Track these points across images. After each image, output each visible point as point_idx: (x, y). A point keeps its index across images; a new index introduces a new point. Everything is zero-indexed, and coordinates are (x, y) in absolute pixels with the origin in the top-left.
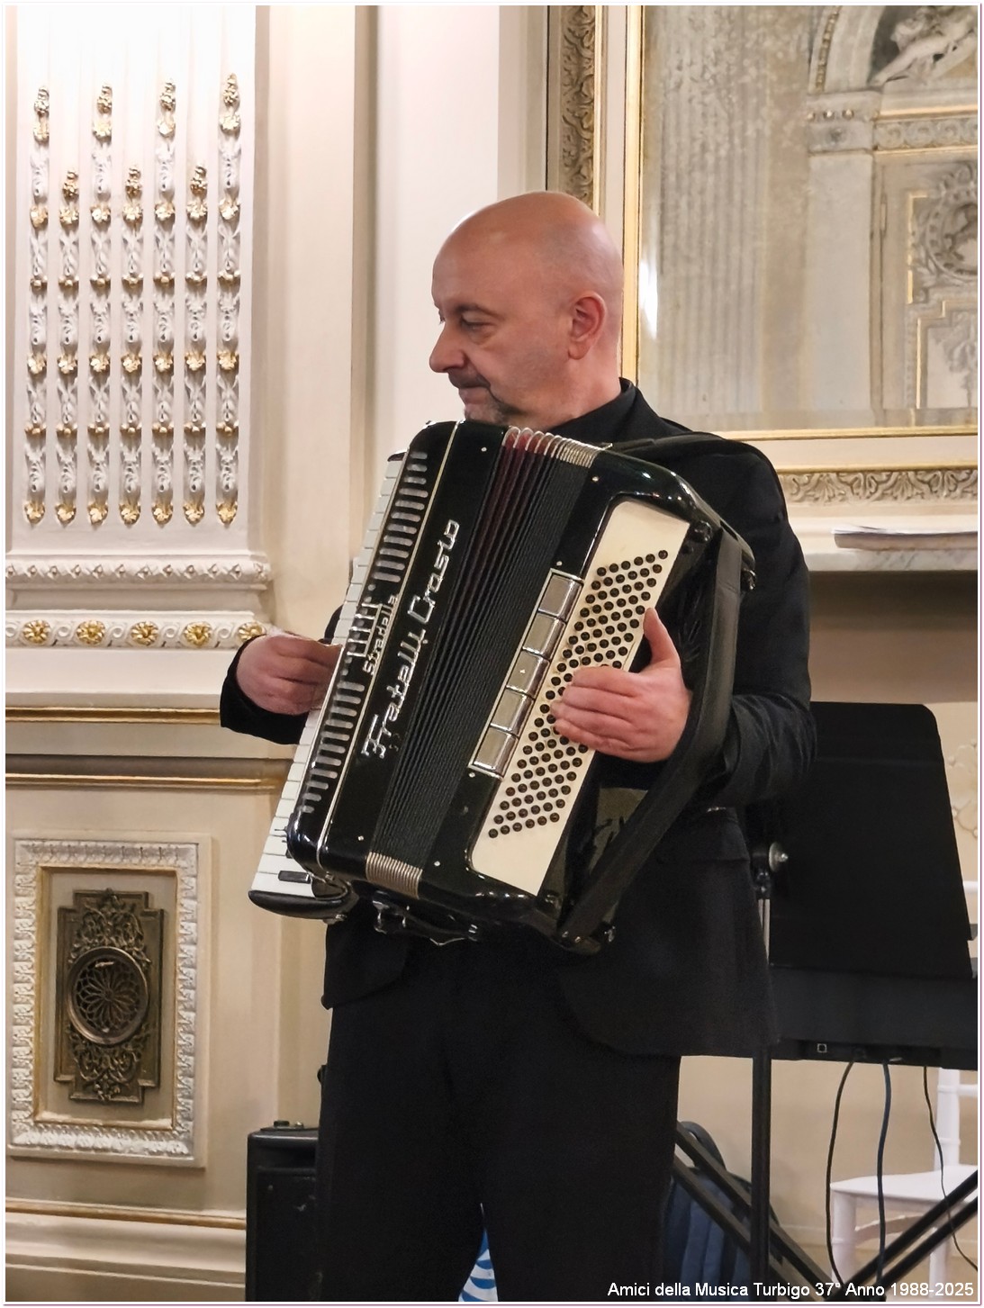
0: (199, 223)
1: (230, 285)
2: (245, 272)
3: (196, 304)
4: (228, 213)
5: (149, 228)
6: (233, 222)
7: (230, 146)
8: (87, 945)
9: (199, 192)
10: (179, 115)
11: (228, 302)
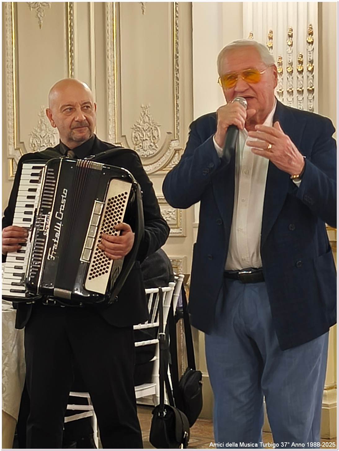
0: (301, 72)
1: (311, 91)
2: (316, 88)
3: (300, 98)
4: (310, 69)
6: (312, 71)
7: (310, 48)
9: (301, 63)
10: (294, 39)
11: (311, 97)
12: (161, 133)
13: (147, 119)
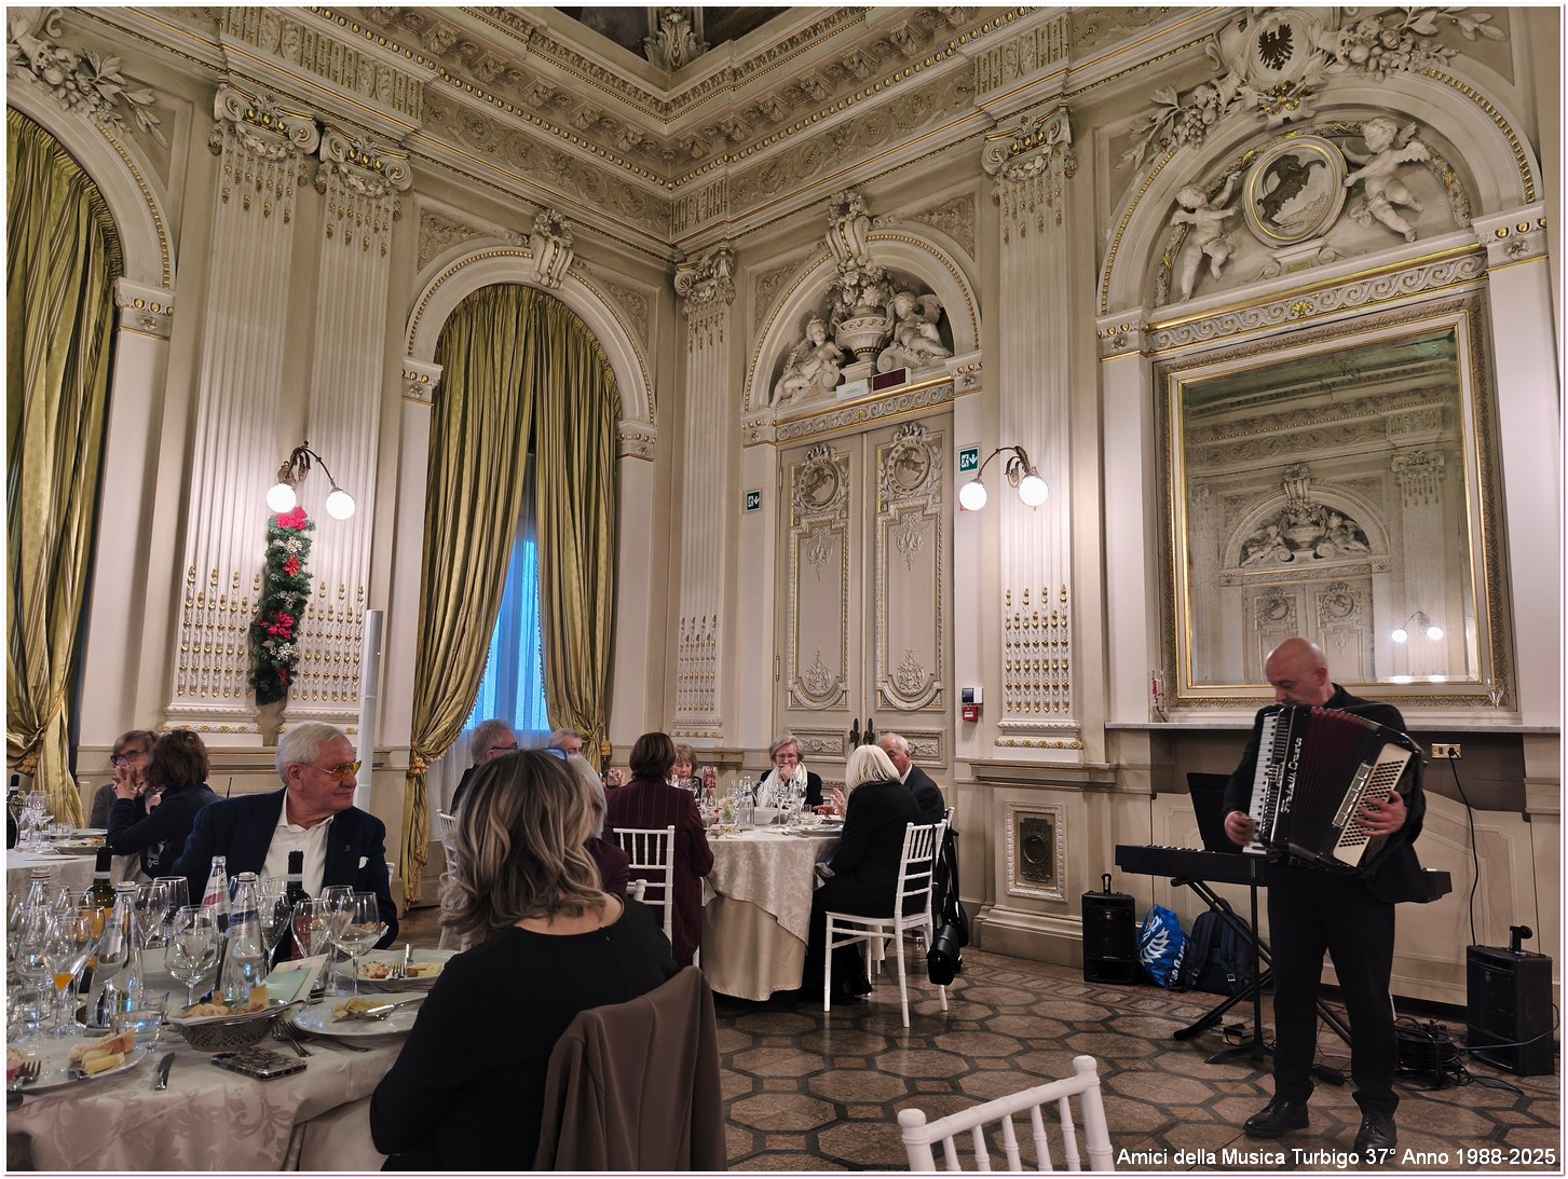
0: (1055, 626)
1: (1065, 644)
2: (1069, 640)
3: (1055, 650)
4: (1064, 623)
5: (1040, 628)
6: (1065, 626)
7: (1064, 605)
8: (1029, 834)
9: (1055, 618)
10: (1048, 597)
11: (1064, 649)
12: (924, 675)
13: (911, 662)
